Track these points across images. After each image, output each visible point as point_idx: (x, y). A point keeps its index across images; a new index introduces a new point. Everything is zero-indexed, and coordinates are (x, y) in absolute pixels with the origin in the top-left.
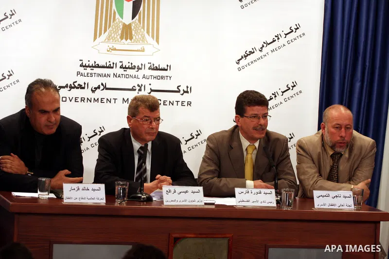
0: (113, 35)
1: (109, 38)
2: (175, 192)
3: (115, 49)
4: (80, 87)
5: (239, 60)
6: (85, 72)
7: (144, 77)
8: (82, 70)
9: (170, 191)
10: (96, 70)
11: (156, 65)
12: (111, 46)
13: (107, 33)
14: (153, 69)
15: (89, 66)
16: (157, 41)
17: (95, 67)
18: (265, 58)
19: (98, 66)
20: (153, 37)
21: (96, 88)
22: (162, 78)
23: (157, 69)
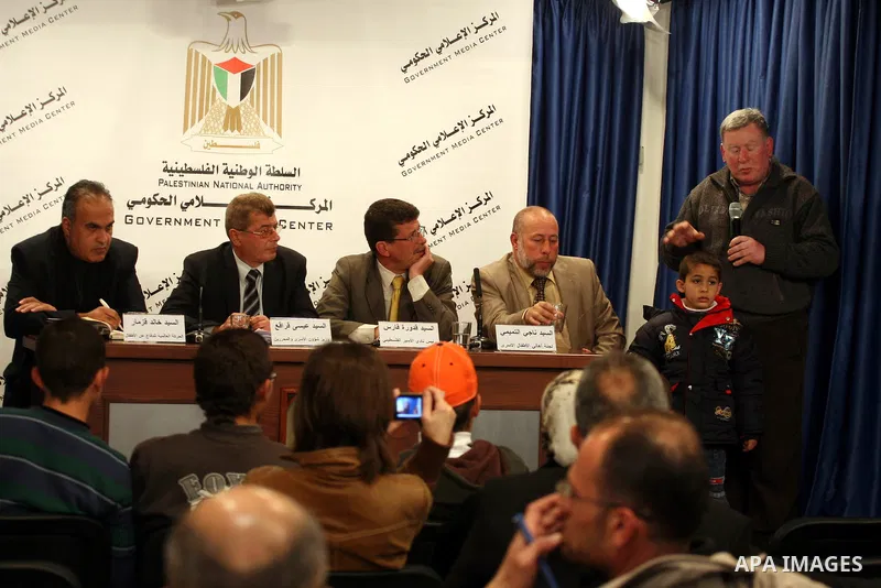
0: (212, 124)
1: (206, 128)
2: (289, 326)
3: (215, 145)
4: (165, 202)
5: (403, 160)
6: (172, 179)
7: (260, 187)
8: (166, 176)
9: (281, 326)
10: (188, 177)
11: (278, 168)
12: (209, 139)
13: (203, 121)
14: (274, 175)
15: (177, 171)
16: (279, 133)
17: (186, 172)
18: (443, 157)
19: (191, 171)
20: (272, 126)
21: (188, 204)
22: (288, 187)
23: (279, 174)
